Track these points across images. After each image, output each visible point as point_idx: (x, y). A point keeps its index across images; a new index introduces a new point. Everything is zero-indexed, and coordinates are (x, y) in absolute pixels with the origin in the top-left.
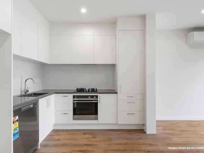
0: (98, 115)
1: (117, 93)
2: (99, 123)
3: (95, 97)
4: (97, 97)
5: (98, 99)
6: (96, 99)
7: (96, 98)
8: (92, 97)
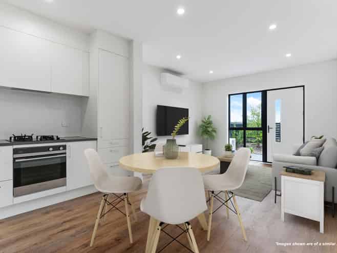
0: (67, 178)
1: (96, 139)
2: (68, 190)
3: (61, 148)
4: (65, 147)
5: (67, 151)
6: (64, 151)
7: (63, 149)
8: (56, 148)
